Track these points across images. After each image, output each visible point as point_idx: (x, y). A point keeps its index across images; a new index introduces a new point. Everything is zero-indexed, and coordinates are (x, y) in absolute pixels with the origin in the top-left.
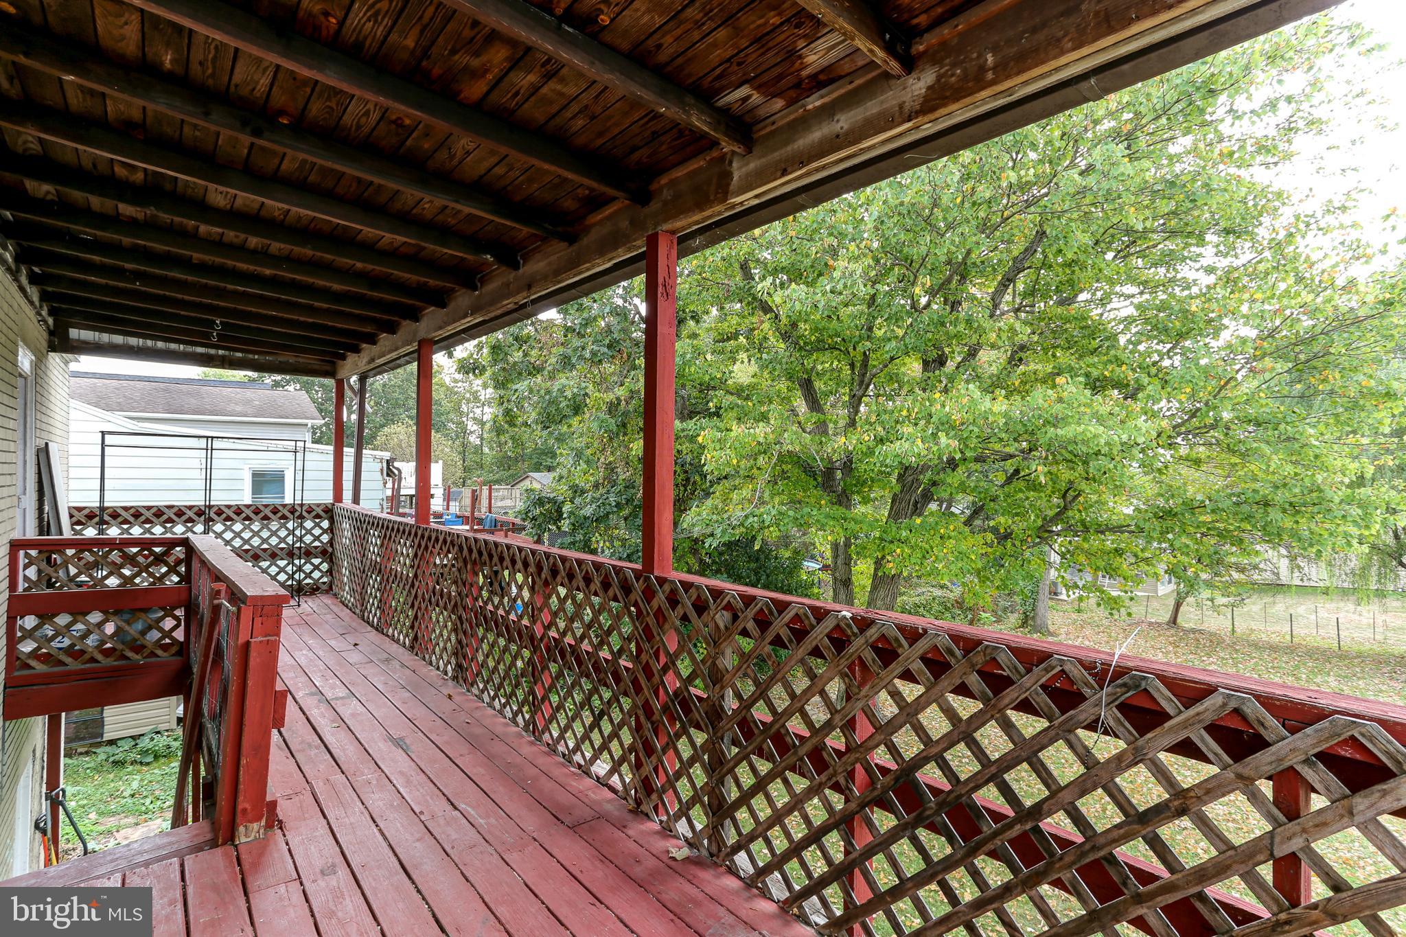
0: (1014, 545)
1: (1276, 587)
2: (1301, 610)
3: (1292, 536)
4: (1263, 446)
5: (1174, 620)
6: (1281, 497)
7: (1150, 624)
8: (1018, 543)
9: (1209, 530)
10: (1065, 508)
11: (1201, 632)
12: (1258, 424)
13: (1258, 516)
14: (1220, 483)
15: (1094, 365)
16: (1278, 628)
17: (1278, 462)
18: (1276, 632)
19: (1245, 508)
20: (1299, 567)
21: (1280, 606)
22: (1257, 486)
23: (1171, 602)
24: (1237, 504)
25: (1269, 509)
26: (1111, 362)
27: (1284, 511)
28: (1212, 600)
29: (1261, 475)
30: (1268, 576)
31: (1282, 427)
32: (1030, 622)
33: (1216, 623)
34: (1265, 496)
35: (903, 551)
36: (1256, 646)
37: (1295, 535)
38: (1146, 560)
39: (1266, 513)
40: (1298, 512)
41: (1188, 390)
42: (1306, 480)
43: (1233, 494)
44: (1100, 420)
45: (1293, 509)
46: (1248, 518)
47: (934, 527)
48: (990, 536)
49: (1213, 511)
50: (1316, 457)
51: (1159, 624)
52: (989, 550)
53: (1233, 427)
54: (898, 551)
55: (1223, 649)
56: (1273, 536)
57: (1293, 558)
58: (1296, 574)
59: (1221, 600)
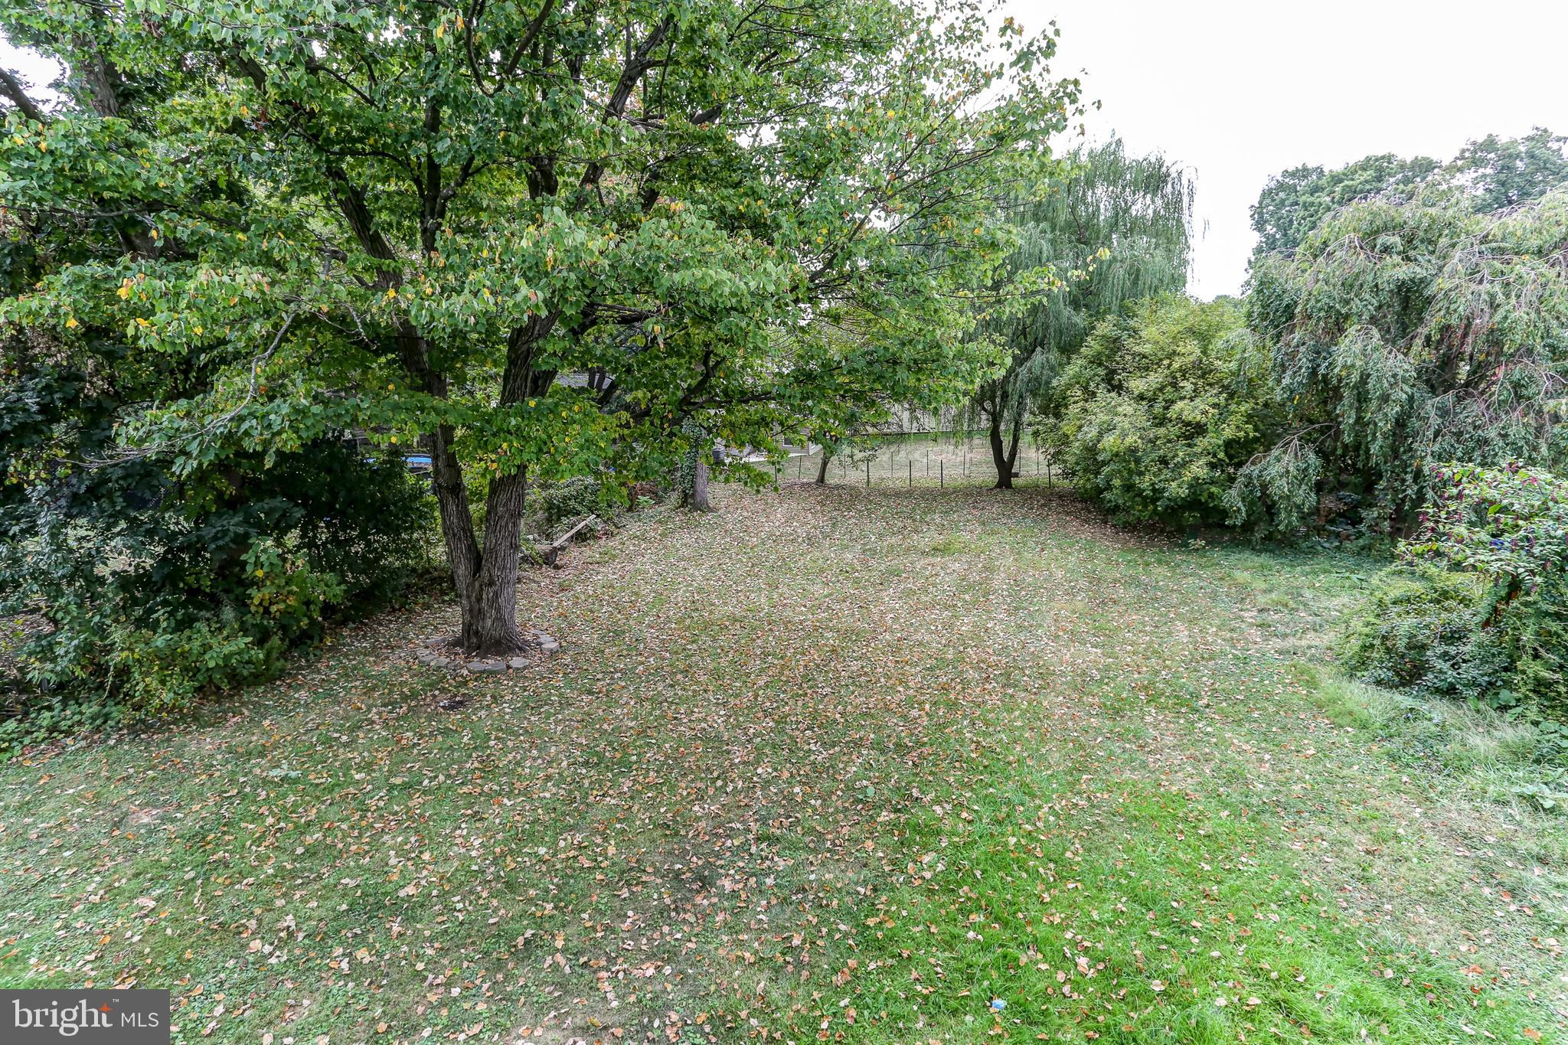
0: (652, 424)
1: (901, 437)
2: (917, 455)
3: (915, 395)
4: (893, 298)
5: (821, 480)
6: (908, 354)
7: (803, 485)
8: (657, 422)
9: (846, 393)
10: (707, 376)
11: (843, 487)
12: (889, 276)
13: (888, 375)
14: (859, 340)
15: (728, 198)
16: (900, 474)
17: (906, 318)
18: (897, 478)
19: (877, 368)
20: (917, 419)
21: (905, 453)
22: (887, 343)
23: (819, 461)
24: (870, 363)
25: (898, 368)
26: (746, 195)
27: (909, 368)
28: (852, 457)
29: (890, 331)
30: (894, 429)
31: (910, 277)
32: (690, 500)
33: (855, 477)
34: (894, 354)
35: (511, 446)
36: (884, 494)
37: (917, 393)
38: (790, 427)
39: (895, 372)
40: (920, 369)
41: (825, 231)
42: (928, 336)
43: (867, 353)
44: (729, 265)
45: (917, 367)
46: (880, 378)
47: (553, 410)
48: (625, 415)
49: (849, 372)
50: (936, 311)
51: (809, 484)
52: (626, 432)
53: (866, 277)
54: (505, 445)
55: (860, 502)
56: (898, 395)
57: (912, 410)
58: (915, 424)
59: (859, 455)
